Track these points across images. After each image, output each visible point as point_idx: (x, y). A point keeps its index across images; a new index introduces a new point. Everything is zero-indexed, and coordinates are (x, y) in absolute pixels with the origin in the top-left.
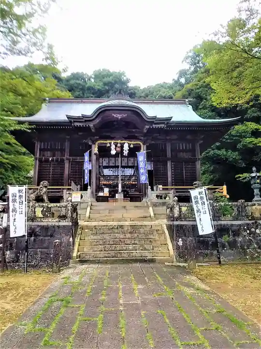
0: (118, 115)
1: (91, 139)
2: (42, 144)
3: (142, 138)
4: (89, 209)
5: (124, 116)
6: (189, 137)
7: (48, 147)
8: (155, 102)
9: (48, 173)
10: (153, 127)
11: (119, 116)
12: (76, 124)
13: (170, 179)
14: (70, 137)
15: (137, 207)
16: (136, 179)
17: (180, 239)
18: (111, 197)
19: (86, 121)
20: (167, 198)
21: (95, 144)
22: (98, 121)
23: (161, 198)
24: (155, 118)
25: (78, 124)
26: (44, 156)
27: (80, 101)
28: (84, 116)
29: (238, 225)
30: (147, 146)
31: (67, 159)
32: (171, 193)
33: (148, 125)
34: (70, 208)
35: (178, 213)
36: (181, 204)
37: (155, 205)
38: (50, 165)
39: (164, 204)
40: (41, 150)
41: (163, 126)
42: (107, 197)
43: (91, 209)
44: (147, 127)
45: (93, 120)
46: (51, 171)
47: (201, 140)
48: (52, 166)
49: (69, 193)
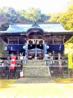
3: (43, 38)
5: (37, 31)
6: (60, 37)
10: (46, 35)
15: (41, 61)
17: (52, 71)
21: (28, 40)
24: (47, 32)
25: (22, 34)
28: (24, 32)
30: (45, 41)
35: (52, 63)
37: (47, 61)
40: (10, 42)
41: (50, 34)
43: (26, 62)
45: (27, 33)
49: (19, 57)
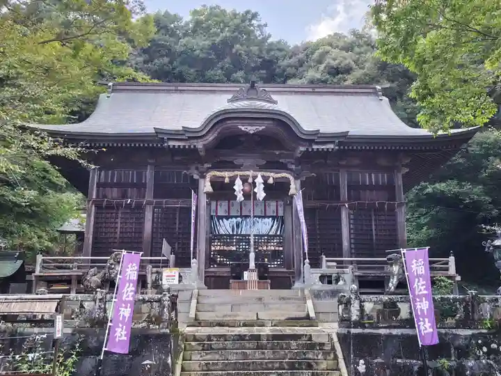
0: (249, 128)
1: (197, 169)
2: (103, 173)
3: (293, 167)
4: (194, 302)
5: (261, 128)
6: (383, 162)
7: (112, 179)
8: (316, 90)
9: (113, 230)
10: (313, 149)
11: (251, 129)
12: (171, 143)
13: (346, 244)
14: (156, 160)
15: (284, 299)
16: (280, 243)
17: (362, 361)
18: (234, 278)
19: (190, 138)
20: (341, 283)
21: (204, 177)
22: (211, 138)
23: (330, 282)
24: (317, 133)
25: (177, 144)
26: (105, 196)
27: (173, 88)
28: (186, 130)
29: (466, 337)
30: (301, 181)
31: (149, 203)
32: (349, 273)
33: (303, 146)
34: (166, 303)
35: (358, 313)
36: (364, 297)
37: (317, 295)
38: (117, 213)
39: (334, 294)
40: (99, 185)
41: (331, 146)
42: (228, 278)
43: (198, 303)
44: (302, 149)
45: (204, 136)
46: (119, 225)
47: (406, 166)
48: (120, 215)
49: (157, 272)
